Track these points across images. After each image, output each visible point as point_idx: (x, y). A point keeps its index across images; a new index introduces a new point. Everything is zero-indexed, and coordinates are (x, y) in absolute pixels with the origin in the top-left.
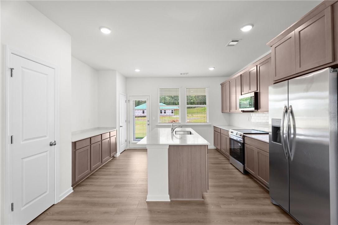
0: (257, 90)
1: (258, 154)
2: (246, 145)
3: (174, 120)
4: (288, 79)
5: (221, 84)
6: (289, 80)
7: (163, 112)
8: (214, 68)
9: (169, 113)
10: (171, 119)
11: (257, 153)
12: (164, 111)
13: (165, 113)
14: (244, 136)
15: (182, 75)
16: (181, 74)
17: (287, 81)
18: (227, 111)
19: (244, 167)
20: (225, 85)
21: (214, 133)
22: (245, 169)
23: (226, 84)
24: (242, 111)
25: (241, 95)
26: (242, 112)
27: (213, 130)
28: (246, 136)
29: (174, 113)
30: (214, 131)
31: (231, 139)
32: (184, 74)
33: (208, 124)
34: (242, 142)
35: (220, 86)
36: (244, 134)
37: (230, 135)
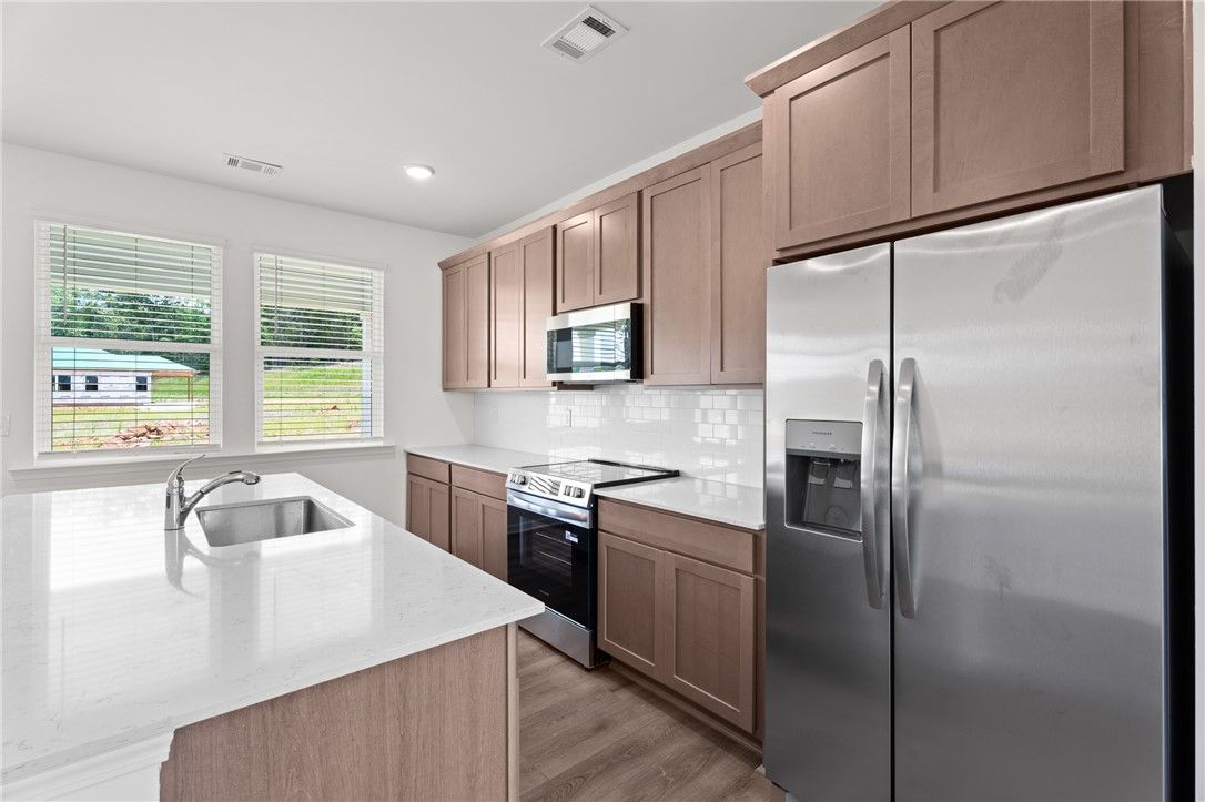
0: (640, 294)
1: (677, 576)
2: (603, 538)
3: (153, 425)
4: (892, 239)
5: (439, 264)
6: (897, 243)
7: (79, 382)
8: (433, 171)
9: (117, 387)
10: (130, 423)
11: (674, 572)
12: (88, 378)
13: (92, 387)
14: (595, 499)
15: (238, 173)
16: (233, 162)
17: (888, 244)
18: (472, 384)
19: (594, 639)
20: (462, 267)
21: (410, 485)
22: (600, 645)
23: (468, 264)
24: (554, 384)
25: (555, 314)
26: (556, 388)
27: (405, 472)
28: (603, 498)
29: (153, 391)
30: (410, 473)
31: (514, 512)
32: (253, 166)
33: (381, 444)
34: (586, 525)
35: (439, 272)
36: (597, 486)
37: (510, 494)
